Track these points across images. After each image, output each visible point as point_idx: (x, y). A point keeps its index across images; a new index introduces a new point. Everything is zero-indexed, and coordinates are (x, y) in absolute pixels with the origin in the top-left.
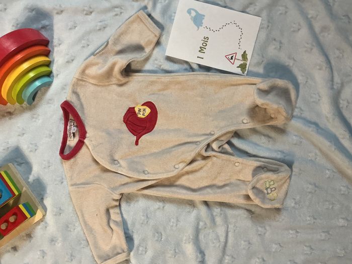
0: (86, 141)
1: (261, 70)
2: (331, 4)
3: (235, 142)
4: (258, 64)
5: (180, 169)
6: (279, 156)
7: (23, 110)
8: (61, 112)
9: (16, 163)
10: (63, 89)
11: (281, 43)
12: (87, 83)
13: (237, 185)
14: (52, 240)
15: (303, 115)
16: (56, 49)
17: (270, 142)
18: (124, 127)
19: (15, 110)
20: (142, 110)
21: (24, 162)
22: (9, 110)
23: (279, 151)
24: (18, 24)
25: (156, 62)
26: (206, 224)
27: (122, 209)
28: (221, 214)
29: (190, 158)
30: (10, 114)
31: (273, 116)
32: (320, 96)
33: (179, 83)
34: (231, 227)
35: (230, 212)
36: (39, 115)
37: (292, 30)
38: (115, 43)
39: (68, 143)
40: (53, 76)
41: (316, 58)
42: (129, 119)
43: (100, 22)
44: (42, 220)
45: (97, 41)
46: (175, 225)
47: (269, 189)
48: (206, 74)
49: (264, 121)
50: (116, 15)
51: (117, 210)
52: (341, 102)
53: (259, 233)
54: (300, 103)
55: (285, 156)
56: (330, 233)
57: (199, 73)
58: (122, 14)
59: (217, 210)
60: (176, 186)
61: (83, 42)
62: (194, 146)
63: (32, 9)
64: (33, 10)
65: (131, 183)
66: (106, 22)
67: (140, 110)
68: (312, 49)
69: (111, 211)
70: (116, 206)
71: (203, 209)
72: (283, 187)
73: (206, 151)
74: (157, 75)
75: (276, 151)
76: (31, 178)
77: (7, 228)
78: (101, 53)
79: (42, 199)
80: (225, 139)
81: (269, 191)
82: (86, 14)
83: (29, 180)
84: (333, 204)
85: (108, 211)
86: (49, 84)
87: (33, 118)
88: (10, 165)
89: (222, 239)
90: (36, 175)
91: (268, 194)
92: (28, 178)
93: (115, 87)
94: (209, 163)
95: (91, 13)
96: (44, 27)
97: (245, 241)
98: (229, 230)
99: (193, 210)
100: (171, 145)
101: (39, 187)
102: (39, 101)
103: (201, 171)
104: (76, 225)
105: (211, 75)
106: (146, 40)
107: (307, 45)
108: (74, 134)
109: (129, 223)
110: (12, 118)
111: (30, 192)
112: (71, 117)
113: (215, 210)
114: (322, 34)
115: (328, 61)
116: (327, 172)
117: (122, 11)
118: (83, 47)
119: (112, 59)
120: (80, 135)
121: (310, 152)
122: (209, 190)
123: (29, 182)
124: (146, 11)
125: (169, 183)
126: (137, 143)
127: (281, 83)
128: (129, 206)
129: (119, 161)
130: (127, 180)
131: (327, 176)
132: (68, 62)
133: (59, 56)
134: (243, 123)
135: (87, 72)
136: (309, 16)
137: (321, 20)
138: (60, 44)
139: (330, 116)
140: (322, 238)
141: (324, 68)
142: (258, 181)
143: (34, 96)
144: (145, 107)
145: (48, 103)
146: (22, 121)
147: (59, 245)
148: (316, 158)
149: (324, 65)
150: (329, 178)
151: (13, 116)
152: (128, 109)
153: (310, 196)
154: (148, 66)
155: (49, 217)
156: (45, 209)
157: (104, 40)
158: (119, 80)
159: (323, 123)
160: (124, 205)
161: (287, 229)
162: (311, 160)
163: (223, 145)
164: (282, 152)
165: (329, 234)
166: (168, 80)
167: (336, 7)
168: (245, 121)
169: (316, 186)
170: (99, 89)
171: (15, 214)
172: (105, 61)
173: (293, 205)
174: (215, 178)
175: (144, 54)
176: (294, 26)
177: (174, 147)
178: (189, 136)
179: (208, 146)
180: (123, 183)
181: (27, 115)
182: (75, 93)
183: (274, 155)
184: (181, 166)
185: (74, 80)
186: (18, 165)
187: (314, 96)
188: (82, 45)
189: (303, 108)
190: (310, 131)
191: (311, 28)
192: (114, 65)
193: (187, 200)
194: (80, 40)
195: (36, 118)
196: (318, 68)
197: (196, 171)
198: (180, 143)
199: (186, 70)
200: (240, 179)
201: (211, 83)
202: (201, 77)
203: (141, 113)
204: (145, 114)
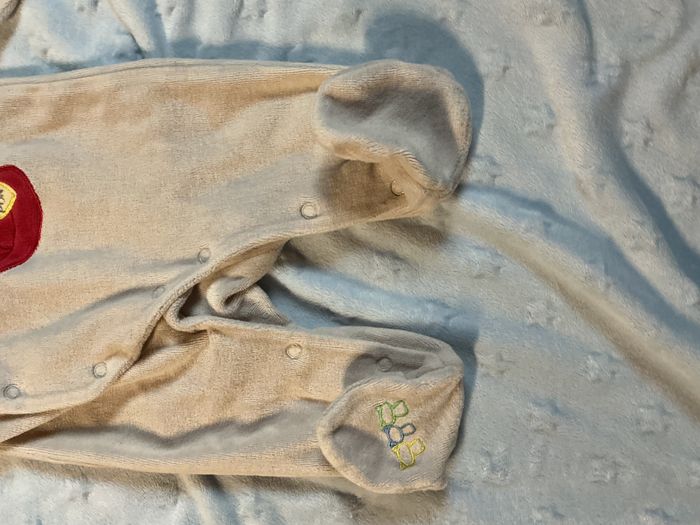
1: (358, 43)
3: (288, 277)
4: (346, 22)
5: (109, 378)
6: (429, 316)
13: (302, 419)
15: (498, 182)
17: (402, 274)
23: (434, 302)
25: (31, 41)
28: (259, 512)
31: (396, 189)
32: (551, 113)
33: (97, 98)
47: (392, 430)
48: (176, 65)
49: (369, 208)
52: (627, 127)
54: (487, 143)
55: (448, 318)
57: (152, 61)
59: (245, 500)
60: (115, 429)
71: (201, 498)
72: (443, 423)
75: (420, 302)
80: (247, 271)
81: (397, 437)
84: (616, 465)
91: (393, 444)
94: (203, 352)
99: (176, 502)
100: (88, 299)
103: (183, 379)
105: (190, 65)
113: (241, 498)
116: (591, 362)
121: (532, 300)
122: (212, 440)
125: (91, 422)
131: (592, 375)
134: (303, 216)
139: (585, 175)
141: (558, 18)
142: (352, 407)
148: (550, 320)
150: (599, 380)
153: (539, 441)
154: (9, 58)
159: (566, 201)
162: (535, 326)
163: (243, 292)
164: (440, 304)
166: (61, 91)
168: (309, 211)
169: (556, 410)
173: (485, 473)
174: (229, 400)
177: (94, 305)
178: (135, 268)
184: (113, 366)
187: (534, 113)
189: (498, 158)
190: (522, 229)
196: (541, 17)
197: (167, 381)
198: (109, 293)
199: (121, 56)
200: (313, 397)
201: (193, 92)
202: (159, 73)
204: (4, 207)
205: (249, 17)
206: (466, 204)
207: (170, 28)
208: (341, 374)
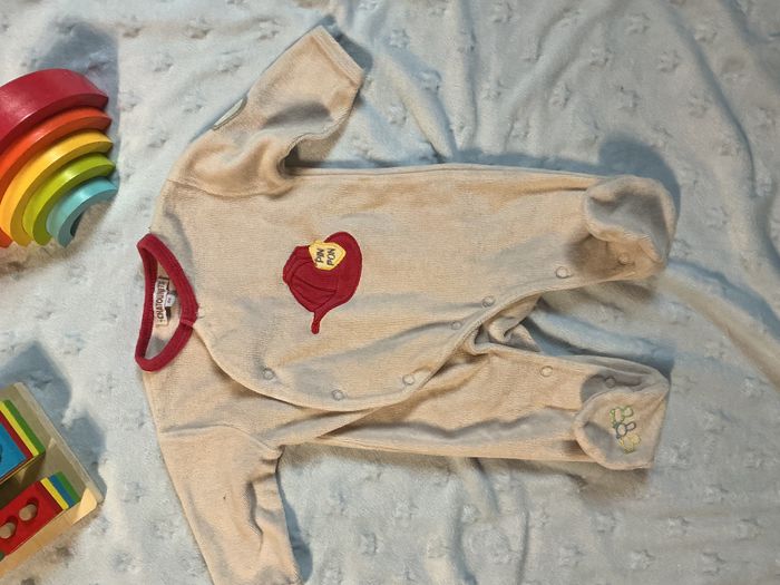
0: (197, 326)
1: (594, 159)
2: (745, 9)
3: (541, 320)
4: (588, 144)
5: (416, 385)
6: (640, 350)
7: (48, 258)
8: (138, 260)
9: (32, 383)
10: (142, 207)
11: (635, 96)
12: (198, 194)
13: (549, 420)
14: (120, 561)
15: (689, 257)
16: (123, 116)
17: (620, 319)
18: (285, 292)
19: (29, 258)
20: (326, 253)
21: (51, 378)
22: (15, 259)
23: (642, 340)
24: (34, 61)
25: (355, 143)
26: (477, 511)
27: (283, 481)
28: (512, 487)
29: (439, 361)
30: (18, 268)
31: (624, 260)
32: (726, 214)
33: (411, 188)
34: (535, 515)
35: (532, 482)
36: (85, 269)
37: (660, 66)
38: (262, 102)
39: (155, 331)
40: (119, 178)
41: (716, 128)
42: (297, 274)
43: (227, 53)
44: (94, 515)
45: (220, 97)
46: (407, 515)
47: (621, 426)
48: (470, 169)
49: (604, 273)
50: (263, 37)
51: (272, 486)
52: (773, 225)
53: (600, 528)
54: (682, 231)
55: (653, 351)
56: (759, 522)
57: (454, 165)
58: (277, 36)
59: (502, 479)
60: (408, 425)
61: (187, 99)
62: (448, 332)
63: (66, 27)
64: (70, 28)
65: (303, 420)
66: (239, 55)
67: (320, 253)
68: (705, 109)
69: (258, 488)
70: (269, 476)
71: (471, 476)
72: (653, 422)
73: (476, 341)
74: (360, 171)
75: (633, 339)
76: (68, 416)
77: (12, 536)
78: (231, 123)
79: (95, 464)
80: (517, 314)
81: (622, 432)
82: (194, 37)
83: (64, 421)
84: (763, 455)
85: (250, 487)
86: (109, 198)
87: (72, 275)
88: (18, 385)
89: (517, 546)
90: (78, 410)
91: (619, 437)
92: (62, 417)
93: (262, 200)
94: (483, 369)
95: (205, 33)
96: (95, 67)
97: (567, 548)
98: (530, 524)
99: (447, 481)
100: (395, 330)
101: (88, 437)
102: (84, 235)
103: (465, 388)
104: (177, 523)
106: (332, 93)
107: (694, 101)
108: (168, 309)
109: (300, 514)
110: (22, 276)
111: (65, 450)
112: (161, 270)
113: (499, 477)
114: (726, 76)
115: (742, 135)
116: (748, 383)
117: (277, 28)
118: (188, 111)
119: (255, 138)
120: (184, 313)
121: (710, 340)
122: (483, 433)
123: (63, 425)
124: (331, 27)
125: (391, 419)
126: (315, 329)
127: (641, 184)
128: (300, 474)
129: (275, 369)
130: (293, 414)
131: (749, 393)
132: (153, 146)
133: (131, 133)
134: (559, 277)
135: (199, 167)
136: (697, 37)
137: (725, 44)
138: (133, 105)
139: (750, 257)
140: (743, 535)
141: (734, 151)
142: (595, 409)
143: (74, 225)
144: (332, 245)
145: (107, 241)
146: (45, 284)
147: (136, 571)
148: (722, 354)
149: (734, 144)
150: (752, 396)
151: (25, 272)
152: (293, 250)
153: (711, 438)
154: (338, 153)
155: (112, 505)
156: (101, 487)
157: (235, 95)
158: (271, 185)
159: (734, 272)
160: (287, 474)
161: (662, 517)
162: (711, 358)
163: (513, 328)
164: (647, 341)
165: (756, 524)
166: (386, 182)
167: (754, 16)
168: (562, 273)
169: (724, 417)
170: (225, 205)
171: (32, 501)
172: (240, 142)
173: (673, 460)
174: (498, 404)
175: (329, 125)
176: (664, 58)
177: (401, 335)
178: (435, 309)
179: (481, 331)
180: (284, 422)
181: (57, 271)
182: (170, 215)
183: (628, 349)
184: (420, 377)
185: (169, 186)
186: (36, 386)
187: (714, 213)
188: (183, 107)
189: (689, 242)
190: (709, 291)
191: (702, 62)
192: (261, 150)
193: (433, 457)
194: (180, 94)
195: (79, 276)
196: (720, 150)
197: (452, 389)
198: (414, 325)
199: (424, 159)
200: (554, 404)
201: (482, 188)
202: (460, 174)
203: (323, 259)
204: (333, 261)
205: (517, 136)
206: (670, 272)
207: (460, 141)
208: (578, 390)
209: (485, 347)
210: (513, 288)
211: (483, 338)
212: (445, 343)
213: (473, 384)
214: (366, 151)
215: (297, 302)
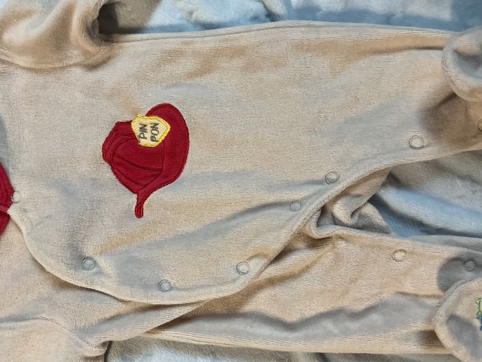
0: (12, 212)
1: (446, 15)
3: (392, 197)
5: (252, 274)
12: (11, 69)
13: (400, 309)
17: (479, 194)
18: (107, 173)
20: (148, 128)
25: (178, 5)
29: (277, 247)
33: (239, 52)
48: (309, 26)
49: (464, 141)
57: (289, 23)
60: (245, 316)
62: (285, 213)
65: (128, 314)
67: (143, 129)
73: (318, 225)
74: (183, 34)
80: (366, 191)
93: (78, 71)
94: (326, 255)
100: (227, 211)
103: (306, 276)
105: (322, 26)
122: (328, 325)
125: (225, 311)
126: (139, 212)
129: (97, 258)
130: (118, 308)
134: (412, 147)
144: (155, 119)
152: (113, 126)
154: (160, 16)
158: (86, 53)
163: (360, 208)
166: (212, 45)
168: (417, 143)
170: (40, 79)
174: (346, 292)
177: (234, 217)
178: (271, 188)
179: (324, 212)
180: (108, 315)
184: (255, 265)
192: (69, 11)
197: (292, 277)
198: (247, 207)
199: (255, 19)
200: (407, 291)
201: (323, 48)
202: (297, 32)
203: (146, 135)
204: (157, 137)
208: (434, 273)
209: (329, 230)
210: (361, 161)
211: (327, 220)
212: (283, 227)
213: (316, 270)
214: (191, 13)
215: (118, 183)
